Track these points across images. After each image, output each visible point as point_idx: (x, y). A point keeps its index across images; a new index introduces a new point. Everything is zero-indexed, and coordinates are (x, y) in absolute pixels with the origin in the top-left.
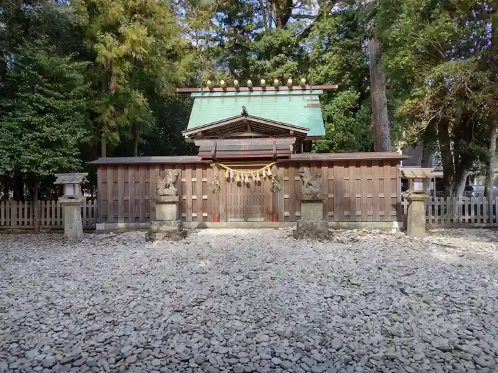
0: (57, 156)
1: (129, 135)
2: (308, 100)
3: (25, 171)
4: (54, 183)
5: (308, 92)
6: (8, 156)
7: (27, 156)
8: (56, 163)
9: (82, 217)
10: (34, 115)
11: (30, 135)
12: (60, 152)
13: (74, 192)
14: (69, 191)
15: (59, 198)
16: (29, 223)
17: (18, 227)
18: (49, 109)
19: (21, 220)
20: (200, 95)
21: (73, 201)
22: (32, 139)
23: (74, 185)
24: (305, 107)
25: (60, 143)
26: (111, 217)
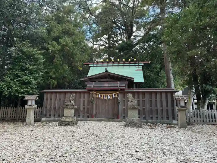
0: (27, 88)
1: (61, 81)
2: (137, 68)
3: (13, 94)
4: (24, 99)
5: (137, 64)
6: (7, 88)
7: (14, 88)
8: (27, 91)
9: (35, 115)
10: (20, 71)
11: (17, 80)
12: (29, 86)
13: (32, 103)
14: (29, 103)
15: (25, 106)
16: (15, 117)
17: (10, 118)
18: (26, 69)
19: (12, 115)
20: (93, 65)
21: (31, 107)
22: (18, 81)
23: (32, 100)
24: (136, 70)
25: (29, 83)
26: (48, 115)
